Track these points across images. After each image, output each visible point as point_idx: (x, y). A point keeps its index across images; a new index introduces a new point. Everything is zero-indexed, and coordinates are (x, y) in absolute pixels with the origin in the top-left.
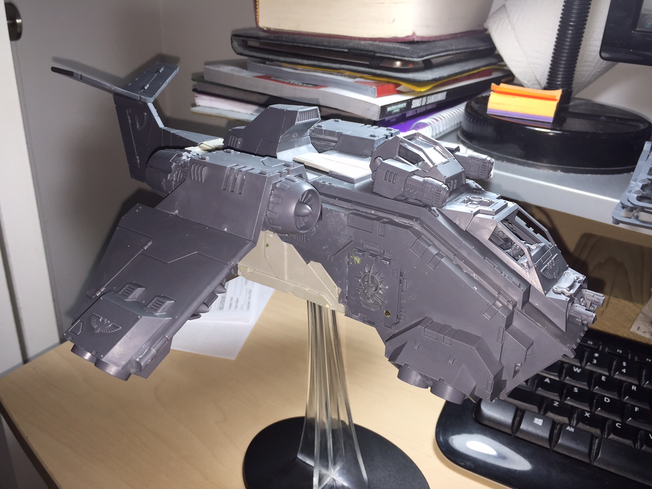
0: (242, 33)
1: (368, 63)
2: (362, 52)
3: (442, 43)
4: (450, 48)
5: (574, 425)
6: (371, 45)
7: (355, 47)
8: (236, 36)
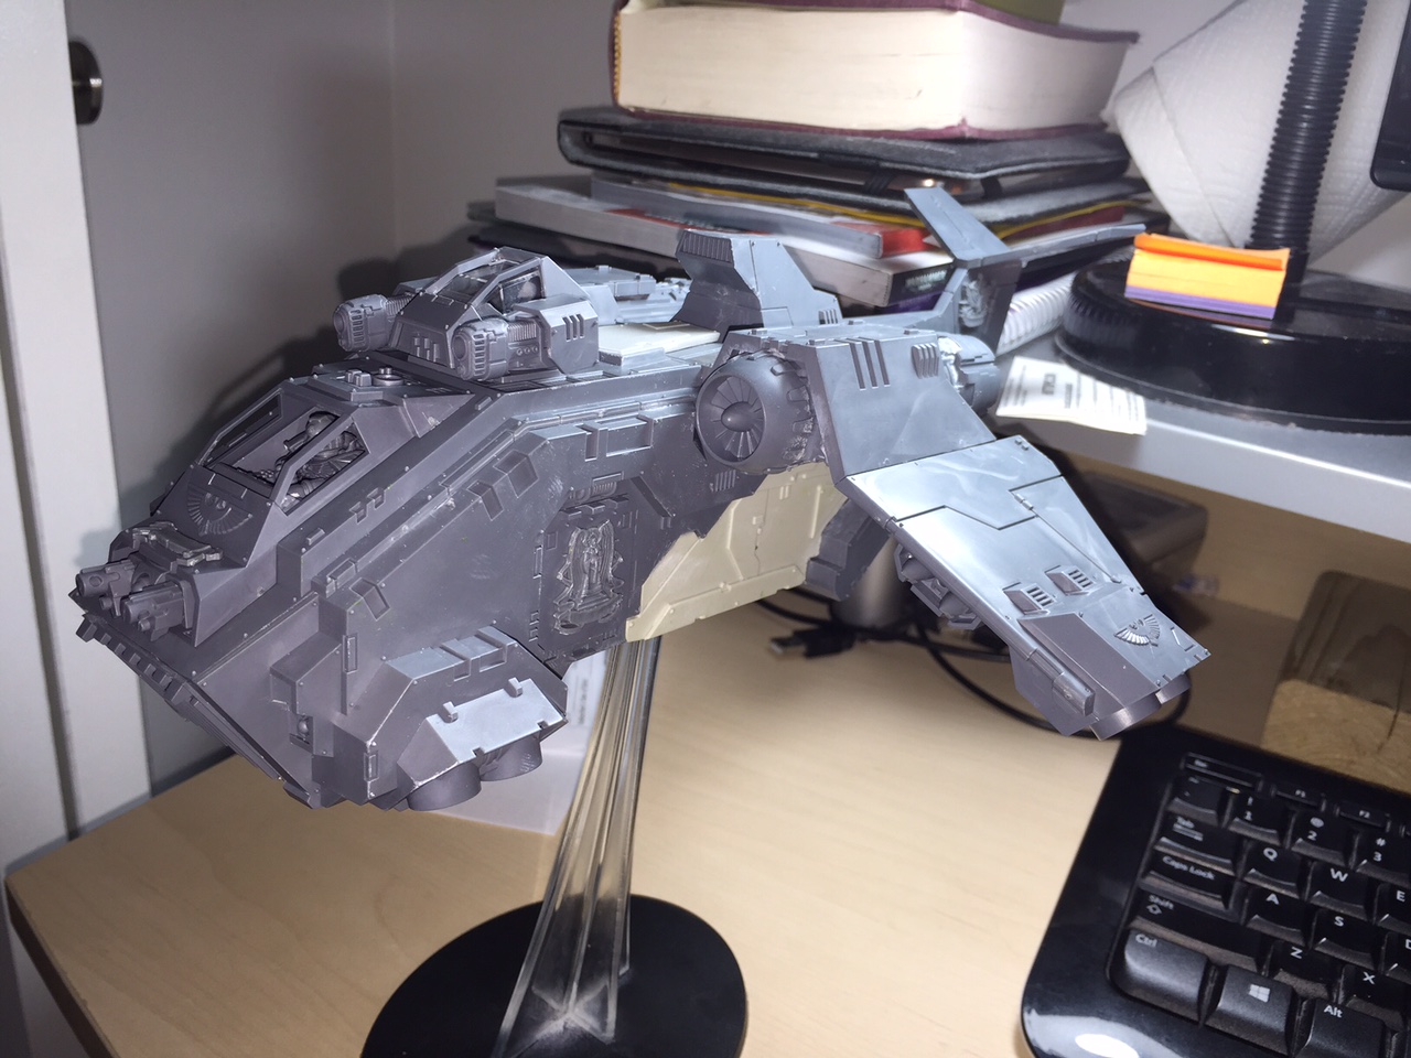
0: (582, 118)
1: (861, 183)
2: (849, 159)
3: (1022, 145)
4: (1039, 155)
5: (1340, 1001)
6: (869, 143)
7: (835, 147)
8: (568, 122)
